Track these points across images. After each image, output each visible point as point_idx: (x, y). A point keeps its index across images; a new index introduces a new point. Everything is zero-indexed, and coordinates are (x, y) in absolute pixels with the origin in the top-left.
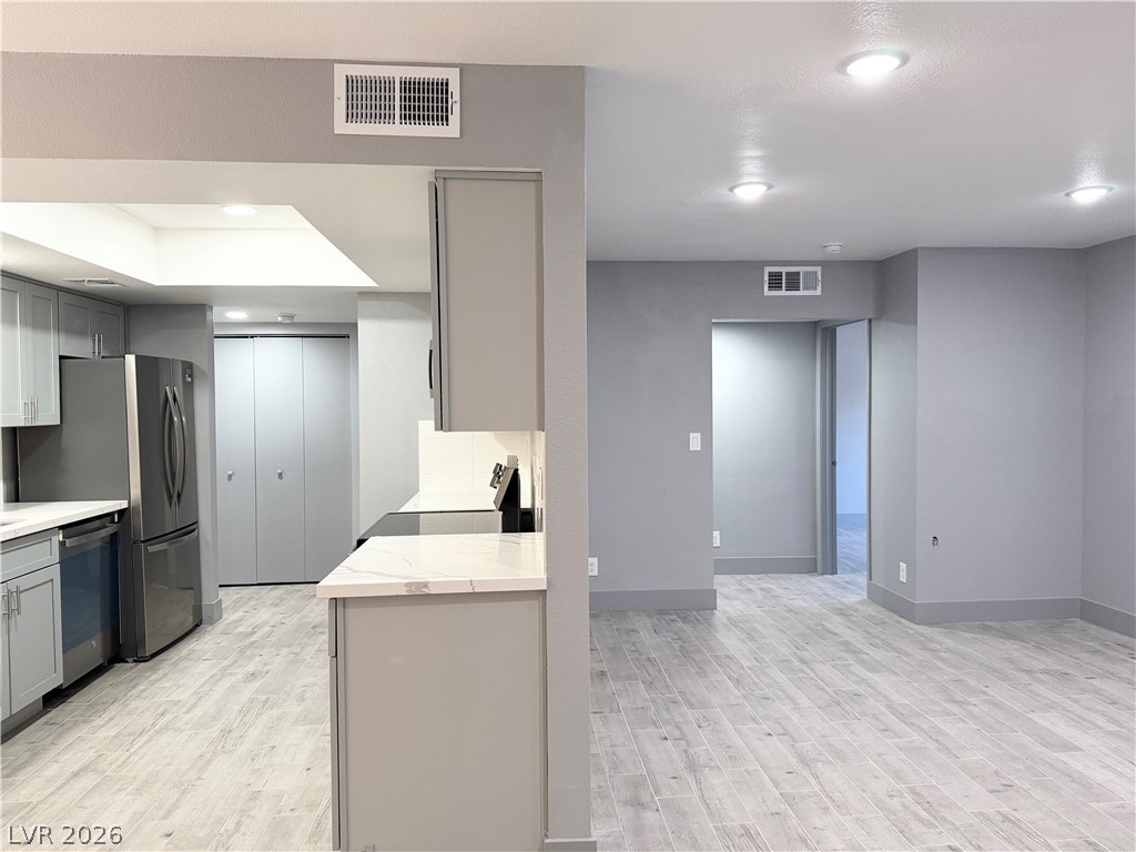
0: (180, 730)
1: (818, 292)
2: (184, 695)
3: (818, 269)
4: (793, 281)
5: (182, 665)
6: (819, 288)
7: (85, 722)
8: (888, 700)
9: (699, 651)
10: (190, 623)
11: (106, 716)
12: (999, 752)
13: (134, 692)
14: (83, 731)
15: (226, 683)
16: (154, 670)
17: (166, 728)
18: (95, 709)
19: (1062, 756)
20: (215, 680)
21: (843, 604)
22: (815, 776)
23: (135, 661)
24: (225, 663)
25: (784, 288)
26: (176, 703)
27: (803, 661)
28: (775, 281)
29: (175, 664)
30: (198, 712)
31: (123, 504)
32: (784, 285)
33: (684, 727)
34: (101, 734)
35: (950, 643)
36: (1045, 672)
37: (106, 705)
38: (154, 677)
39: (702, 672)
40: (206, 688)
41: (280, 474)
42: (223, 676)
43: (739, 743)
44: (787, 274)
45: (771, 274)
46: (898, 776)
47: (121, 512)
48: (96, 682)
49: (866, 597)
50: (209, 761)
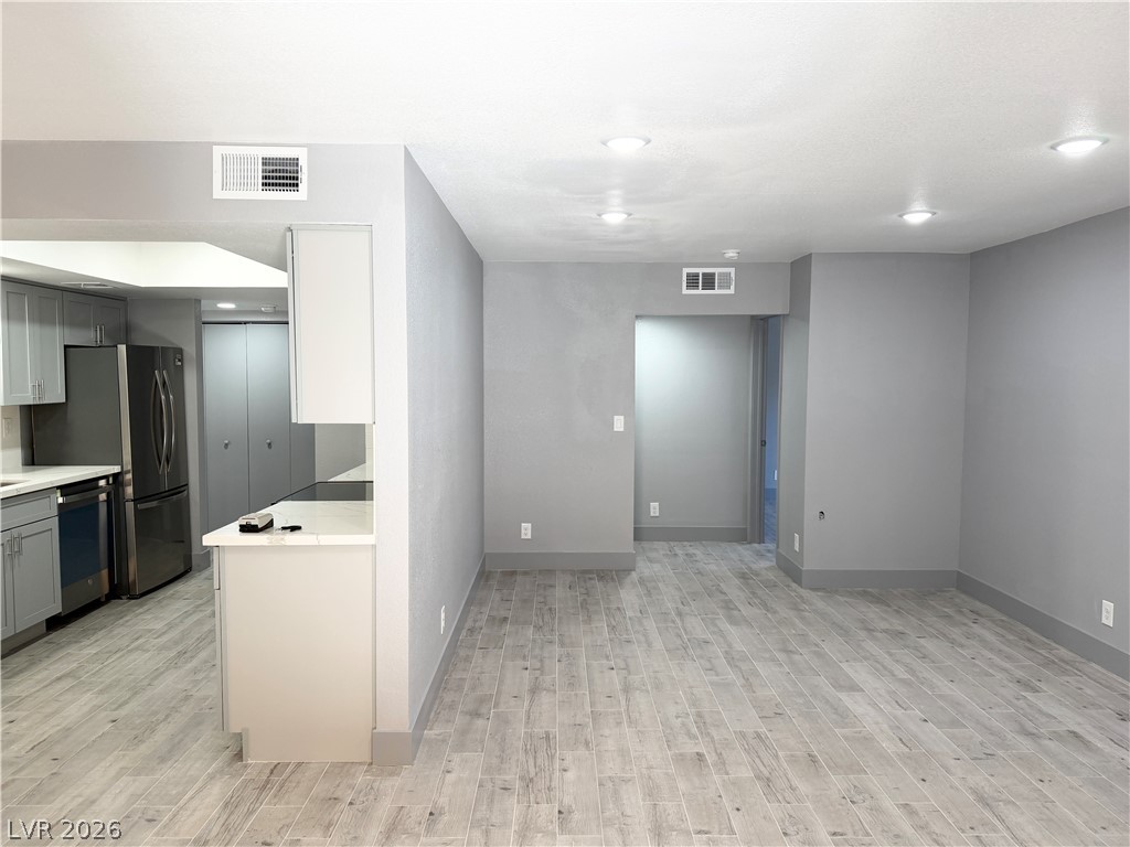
0: (147, 651)
1: (732, 291)
2: (159, 625)
3: (732, 271)
4: (709, 282)
5: (165, 602)
6: (732, 287)
7: (76, 642)
8: (730, 646)
9: (597, 603)
10: (182, 569)
11: (93, 639)
12: (791, 689)
13: (121, 621)
14: (72, 649)
15: (195, 617)
16: (141, 605)
17: (137, 649)
18: (86, 634)
19: (843, 696)
20: (187, 614)
21: (750, 568)
22: (628, 700)
23: (128, 598)
24: (200, 602)
25: (700, 287)
26: (150, 631)
27: (680, 614)
28: (692, 281)
29: (159, 602)
30: (165, 639)
31: (116, 469)
32: (700, 284)
33: (547, 661)
34: (85, 652)
35: (820, 605)
36: (885, 631)
37: (96, 631)
38: (141, 610)
39: (589, 620)
40: (178, 620)
41: (270, 444)
42: (194, 612)
43: (584, 673)
44: (704, 274)
45: (688, 275)
46: (694, 703)
47: (116, 476)
48: (93, 613)
49: (774, 564)
50: (163, 673)
